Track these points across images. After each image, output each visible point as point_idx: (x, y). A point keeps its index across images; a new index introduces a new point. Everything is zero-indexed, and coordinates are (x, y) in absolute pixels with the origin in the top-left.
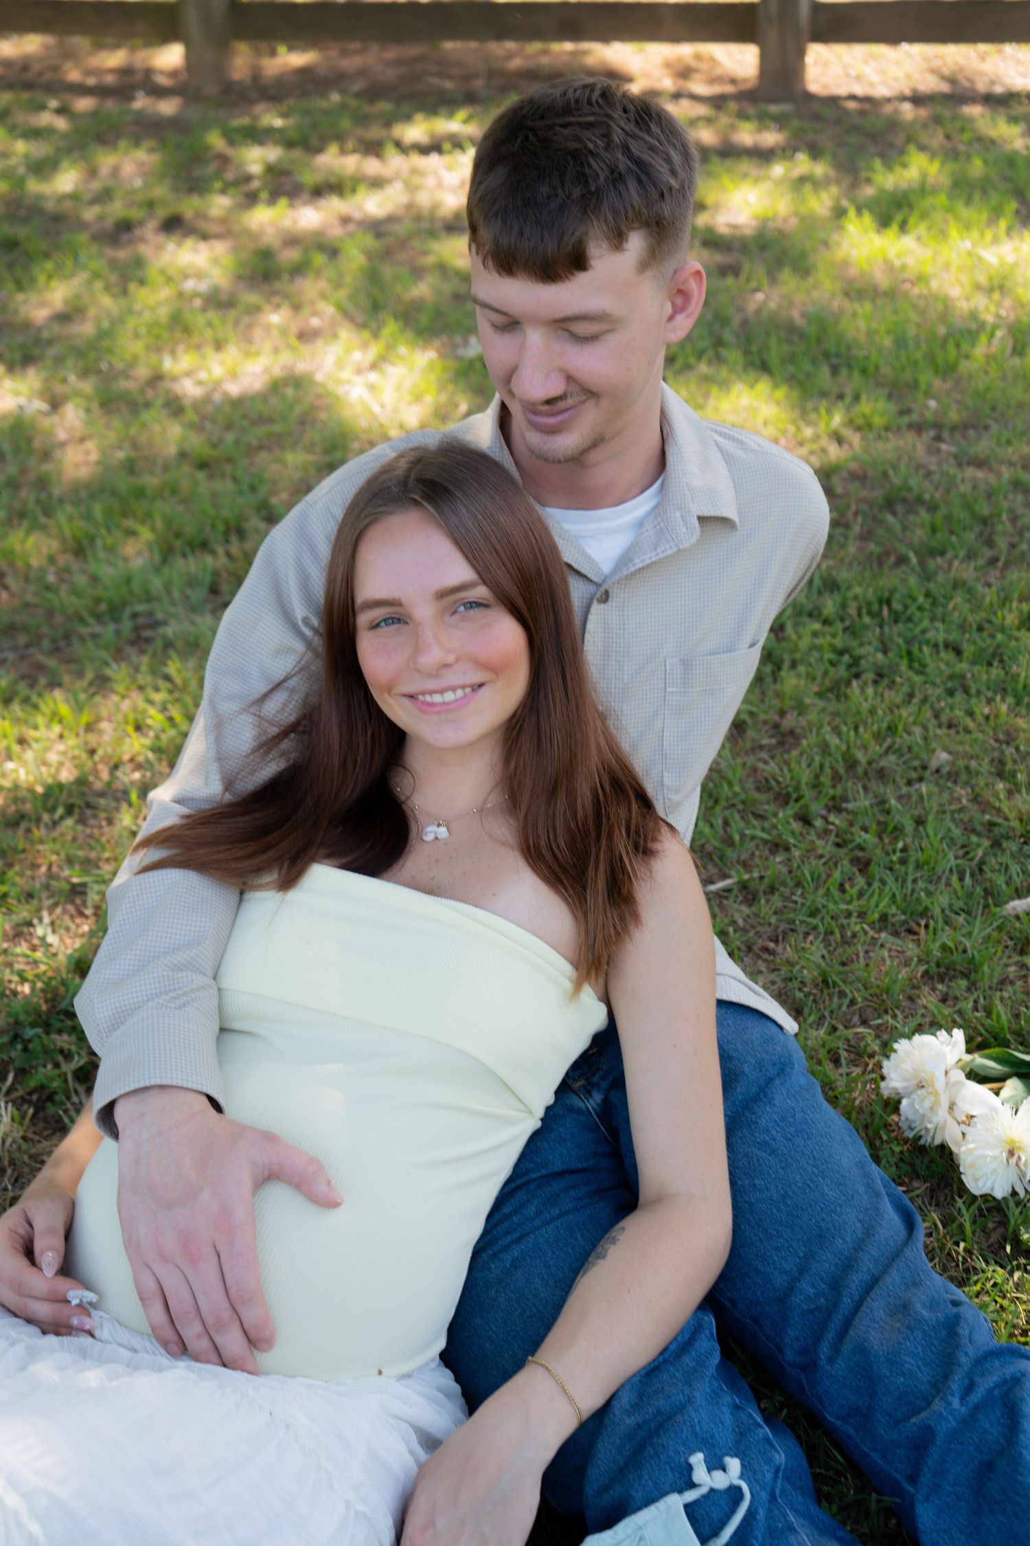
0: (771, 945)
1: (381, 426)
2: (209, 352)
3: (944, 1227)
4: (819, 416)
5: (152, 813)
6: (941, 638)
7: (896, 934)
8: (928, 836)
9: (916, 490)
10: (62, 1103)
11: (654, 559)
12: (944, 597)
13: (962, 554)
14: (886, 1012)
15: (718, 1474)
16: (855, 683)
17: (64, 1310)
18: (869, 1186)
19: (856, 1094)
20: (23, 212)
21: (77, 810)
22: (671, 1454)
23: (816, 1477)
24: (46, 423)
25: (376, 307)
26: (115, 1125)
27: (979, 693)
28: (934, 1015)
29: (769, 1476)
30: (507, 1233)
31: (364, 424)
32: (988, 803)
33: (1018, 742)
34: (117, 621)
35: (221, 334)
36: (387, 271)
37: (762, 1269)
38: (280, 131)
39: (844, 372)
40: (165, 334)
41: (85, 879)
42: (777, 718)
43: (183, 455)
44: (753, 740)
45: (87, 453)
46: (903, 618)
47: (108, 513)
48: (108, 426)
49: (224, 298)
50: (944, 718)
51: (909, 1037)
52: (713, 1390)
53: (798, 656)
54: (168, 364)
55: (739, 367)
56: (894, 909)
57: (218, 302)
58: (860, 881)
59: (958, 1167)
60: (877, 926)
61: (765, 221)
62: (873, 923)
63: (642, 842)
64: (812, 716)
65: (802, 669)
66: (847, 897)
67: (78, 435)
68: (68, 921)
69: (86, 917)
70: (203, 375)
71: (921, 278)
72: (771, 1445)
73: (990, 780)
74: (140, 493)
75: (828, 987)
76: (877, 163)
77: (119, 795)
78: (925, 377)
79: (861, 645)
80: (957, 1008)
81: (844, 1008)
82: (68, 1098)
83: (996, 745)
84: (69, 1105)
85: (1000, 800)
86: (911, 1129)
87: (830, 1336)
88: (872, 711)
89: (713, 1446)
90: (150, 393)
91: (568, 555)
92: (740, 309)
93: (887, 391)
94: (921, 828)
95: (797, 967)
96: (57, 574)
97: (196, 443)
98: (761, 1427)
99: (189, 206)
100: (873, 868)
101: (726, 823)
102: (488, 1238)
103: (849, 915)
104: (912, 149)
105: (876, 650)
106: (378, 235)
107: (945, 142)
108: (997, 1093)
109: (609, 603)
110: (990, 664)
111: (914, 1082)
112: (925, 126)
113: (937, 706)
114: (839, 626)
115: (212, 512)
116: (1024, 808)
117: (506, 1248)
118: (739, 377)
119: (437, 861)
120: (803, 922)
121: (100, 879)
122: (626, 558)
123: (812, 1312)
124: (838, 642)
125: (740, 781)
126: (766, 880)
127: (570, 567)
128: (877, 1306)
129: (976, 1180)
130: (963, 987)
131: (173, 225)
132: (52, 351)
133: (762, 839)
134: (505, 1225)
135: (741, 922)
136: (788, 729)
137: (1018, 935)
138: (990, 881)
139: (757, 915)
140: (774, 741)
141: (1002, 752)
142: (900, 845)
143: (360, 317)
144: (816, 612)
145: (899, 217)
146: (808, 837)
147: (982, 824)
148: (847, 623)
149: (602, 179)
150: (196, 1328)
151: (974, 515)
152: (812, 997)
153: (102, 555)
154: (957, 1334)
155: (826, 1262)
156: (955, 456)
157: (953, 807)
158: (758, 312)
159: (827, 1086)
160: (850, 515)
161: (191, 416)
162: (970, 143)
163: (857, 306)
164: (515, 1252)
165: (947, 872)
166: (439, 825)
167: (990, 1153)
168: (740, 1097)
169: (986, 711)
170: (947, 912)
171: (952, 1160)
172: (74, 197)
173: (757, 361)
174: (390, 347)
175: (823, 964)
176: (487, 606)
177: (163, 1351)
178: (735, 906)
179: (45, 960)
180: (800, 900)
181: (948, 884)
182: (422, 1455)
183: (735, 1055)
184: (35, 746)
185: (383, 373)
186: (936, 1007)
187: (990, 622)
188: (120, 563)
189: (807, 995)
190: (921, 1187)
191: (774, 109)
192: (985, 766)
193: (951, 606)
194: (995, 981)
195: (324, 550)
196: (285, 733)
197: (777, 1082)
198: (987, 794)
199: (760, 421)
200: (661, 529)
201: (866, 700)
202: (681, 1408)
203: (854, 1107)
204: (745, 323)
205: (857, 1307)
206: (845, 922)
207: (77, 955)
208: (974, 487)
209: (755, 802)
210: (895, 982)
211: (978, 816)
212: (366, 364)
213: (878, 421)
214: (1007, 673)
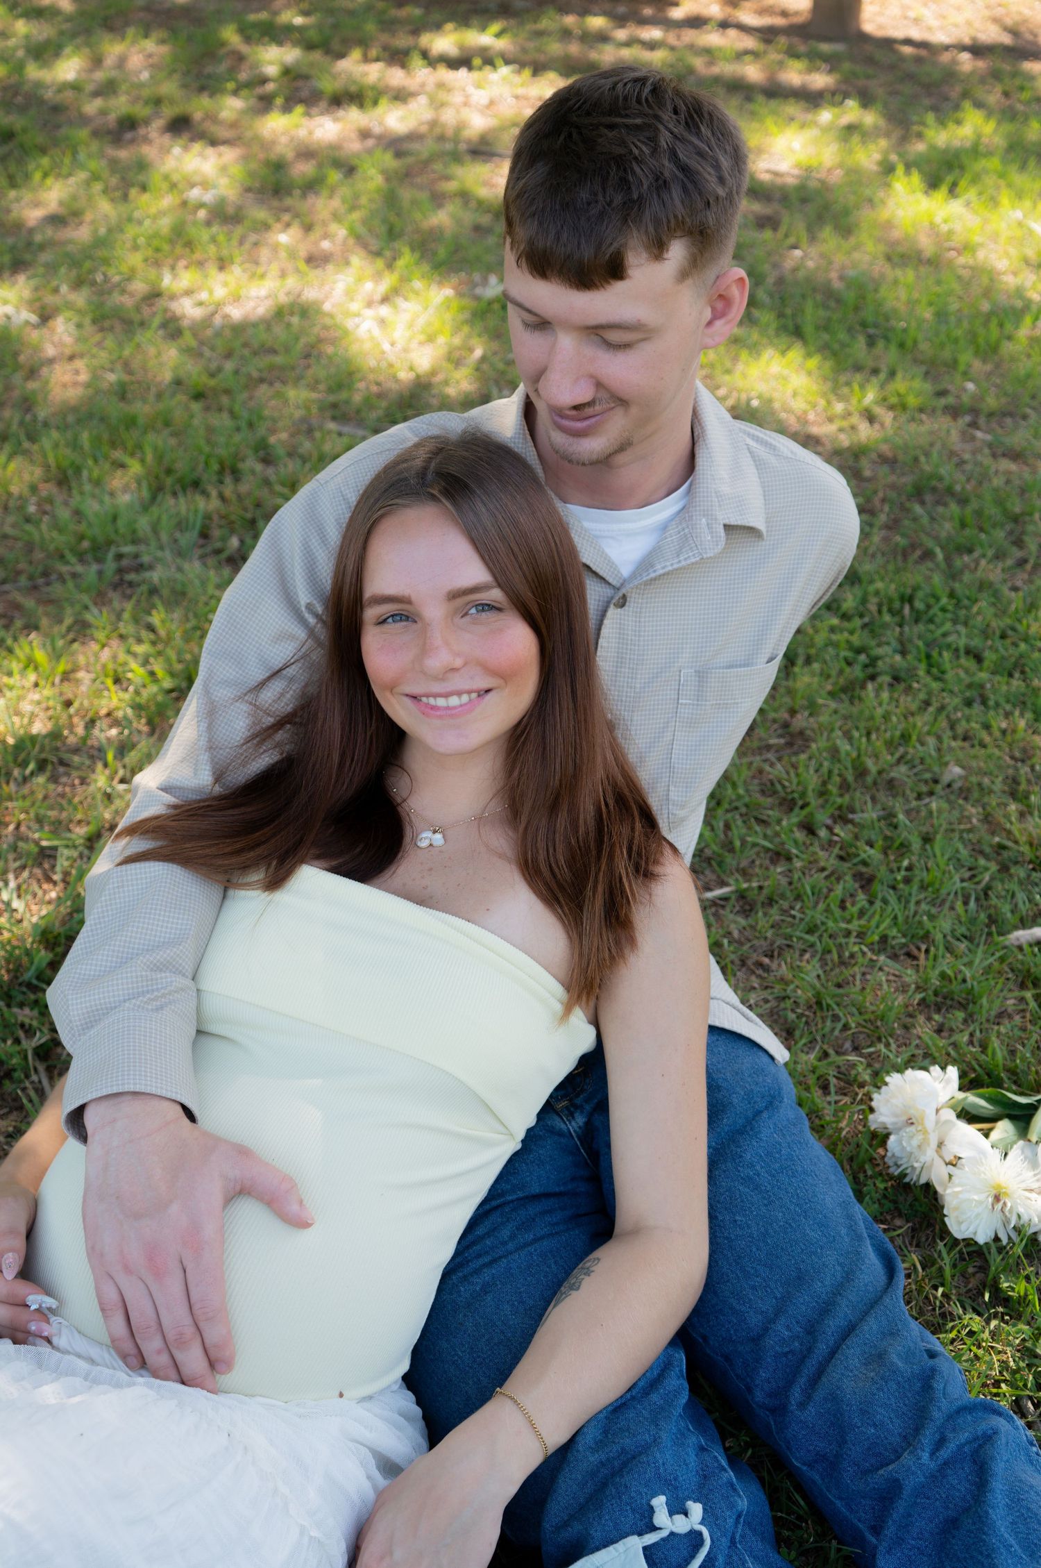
0: (766, 961)
1: (391, 366)
2: (213, 271)
3: (923, 1269)
4: (852, 391)
5: (137, 799)
6: (962, 642)
7: (894, 957)
8: (935, 856)
9: (947, 481)
10: (21, 1081)
11: (675, 566)
12: (968, 598)
13: (990, 553)
14: (879, 1039)
15: (679, 1518)
16: (870, 686)
17: (22, 1315)
18: (852, 1228)
19: (843, 1124)
20: (19, 99)
21: (49, 767)
22: (633, 1494)
23: (776, 1520)
24: (35, 335)
25: (392, 234)
26: (84, 1127)
27: (997, 705)
28: (927, 1047)
29: (731, 1521)
30: (479, 1256)
31: (372, 363)
32: (999, 824)
33: (1034, 760)
34: (100, 560)
35: (225, 252)
36: (406, 194)
37: (738, 1307)
38: (300, 29)
39: (881, 344)
40: (166, 247)
41: (55, 843)
42: (786, 716)
43: (178, 382)
44: (760, 739)
45: (77, 372)
46: (925, 618)
47: (97, 441)
48: (99, 345)
49: (231, 210)
50: (960, 730)
51: (900, 1070)
52: (679, 1430)
53: (813, 651)
54: (167, 281)
55: (771, 331)
56: (894, 932)
57: (224, 215)
58: (861, 897)
59: (943, 1207)
60: (876, 947)
61: (809, 170)
62: (872, 944)
63: (643, 864)
64: (824, 718)
65: (816, 666)
66: (847, 915)
67: (68, 352)
68: (35, 887)
69: (55, 883)
70: (204, 296)
71: (967, 248)
72: (735, 1490)
73: (1004, 800)
74: (131, 422)
75: (821, 1009)
76: (930, 118)
77: (95, 753)
78: (966, 357)
79: (879, 645)
80: (952, 1040)
81: (836, 1033)
82: (27, 1076)
83: (1012, 762)
84: (27, 1084)
85: (1011, 823)
86: (898, 1166)
87: (802, 1380)
88: (886, 717)
89: (676, 1488)
90: (146, 311)
91: (587, 556)
92: (775, 266)
93: (923, 368)
94: (928, 847)
95: (792, 987)
96: (39, 504)
97: (194, 371)
98: (725, 1470)
99: (199, 107)
100: (876, 886)
101: (727, 826)
102: (458, 1260)
103: (848, 933)
104: (967, 105)
105: (895, 651)
106: (399, 154)
107: (1003, 100)
108: (987, 1135)
109: (626, 608)
110: (1011, 675)
111: (905, 1118)
112: (983, 81)
113: (953, 717)
114: (857, 622)
115: (207, 449)
116: (1034, 832)
117: (477, 1272)
118: (771, 344)
119: (430, 870)
120: (800, 938)
121: (70, 843)
122: (646, 563)
123: (786, 1354)
124: (856, 640)
125: (745, 782)
126: (765, 891)
127: (588, 567)
128: (852, 1354)
129: (960, 1223)
130: (960, 1019)
131: (180, 126)
132: (45, 257)
133: (763, 847)
134: (477, 1248)
135: (736, 934)
136: (798, 730)
137: (1020, 966)
138: (995, 907)
139: (753, 927)
140: (782, 741)
141: (1017, 769)
142: (906, 863)
143: (375, 244)
144: (835, 605)
145: (949, 179)
146: (811, 849)
147: (991, 846)
148: (866, 620)
149: (645, 187)
150: (157, 1343)
151: (1005, 512)
152: (804, 1019)
153: (87, 487)
154: (931, 1387)
155: (803, 1305)
156: (990, 446)
157: (962, 827)
158: (795, 270)
159: (814, 1114)
160: (876, 501)
161: (188, 339)
162: (1027, 103)
163: (899, 272)
164: (487, 1275)
165: (952, 896)
166: (435, 832)
167: (976, 1197)
168: (726, 1129)
169: (1004, 725)
170: (949, 938)
171: (936, 1199)
172: (75, 87)
173: (791, 327)
174: (405, 280)
175: (818, 985)
176: (499, 610)
177: (121, 1363)
178: (731, 916)
179: (7, 926)
180: (798, 915)
181: (952, 908)
182: (381, 1481)
183: (724, 1085)
184: (8, 694)
185: (395, 307)
186: (931, 1038)
187: (1014, 629)
188: (107, 499)
189: (799, 1016)
190: (903, 1226)
191: (825, 47)
192: (998, 785)
193: (975, 609)
194: (993, 1013)
195: (334, 535)
196: (279, 725)
197: (765, 1115)
198: (998, 815)
199: (789, 391)
200: (685, 535)
201: (880, 704)
202: (645, 1449)
203: (840, 1139)
204: (780, 281)
205: (833, 1353)
206: (843, 941)
207: (43, 923)
208: (1008, 482)
209: (759, 806)
210: (890, 1009)
211: (987, 837)
212: (378, 297)
213: (912, 401)
214: (1028, 686)
